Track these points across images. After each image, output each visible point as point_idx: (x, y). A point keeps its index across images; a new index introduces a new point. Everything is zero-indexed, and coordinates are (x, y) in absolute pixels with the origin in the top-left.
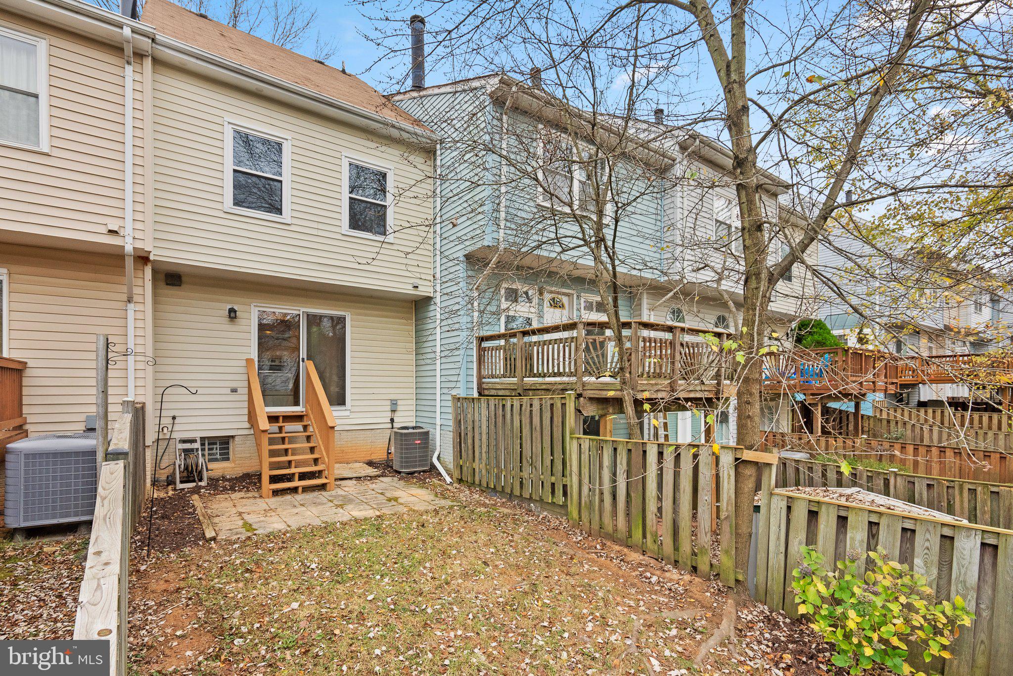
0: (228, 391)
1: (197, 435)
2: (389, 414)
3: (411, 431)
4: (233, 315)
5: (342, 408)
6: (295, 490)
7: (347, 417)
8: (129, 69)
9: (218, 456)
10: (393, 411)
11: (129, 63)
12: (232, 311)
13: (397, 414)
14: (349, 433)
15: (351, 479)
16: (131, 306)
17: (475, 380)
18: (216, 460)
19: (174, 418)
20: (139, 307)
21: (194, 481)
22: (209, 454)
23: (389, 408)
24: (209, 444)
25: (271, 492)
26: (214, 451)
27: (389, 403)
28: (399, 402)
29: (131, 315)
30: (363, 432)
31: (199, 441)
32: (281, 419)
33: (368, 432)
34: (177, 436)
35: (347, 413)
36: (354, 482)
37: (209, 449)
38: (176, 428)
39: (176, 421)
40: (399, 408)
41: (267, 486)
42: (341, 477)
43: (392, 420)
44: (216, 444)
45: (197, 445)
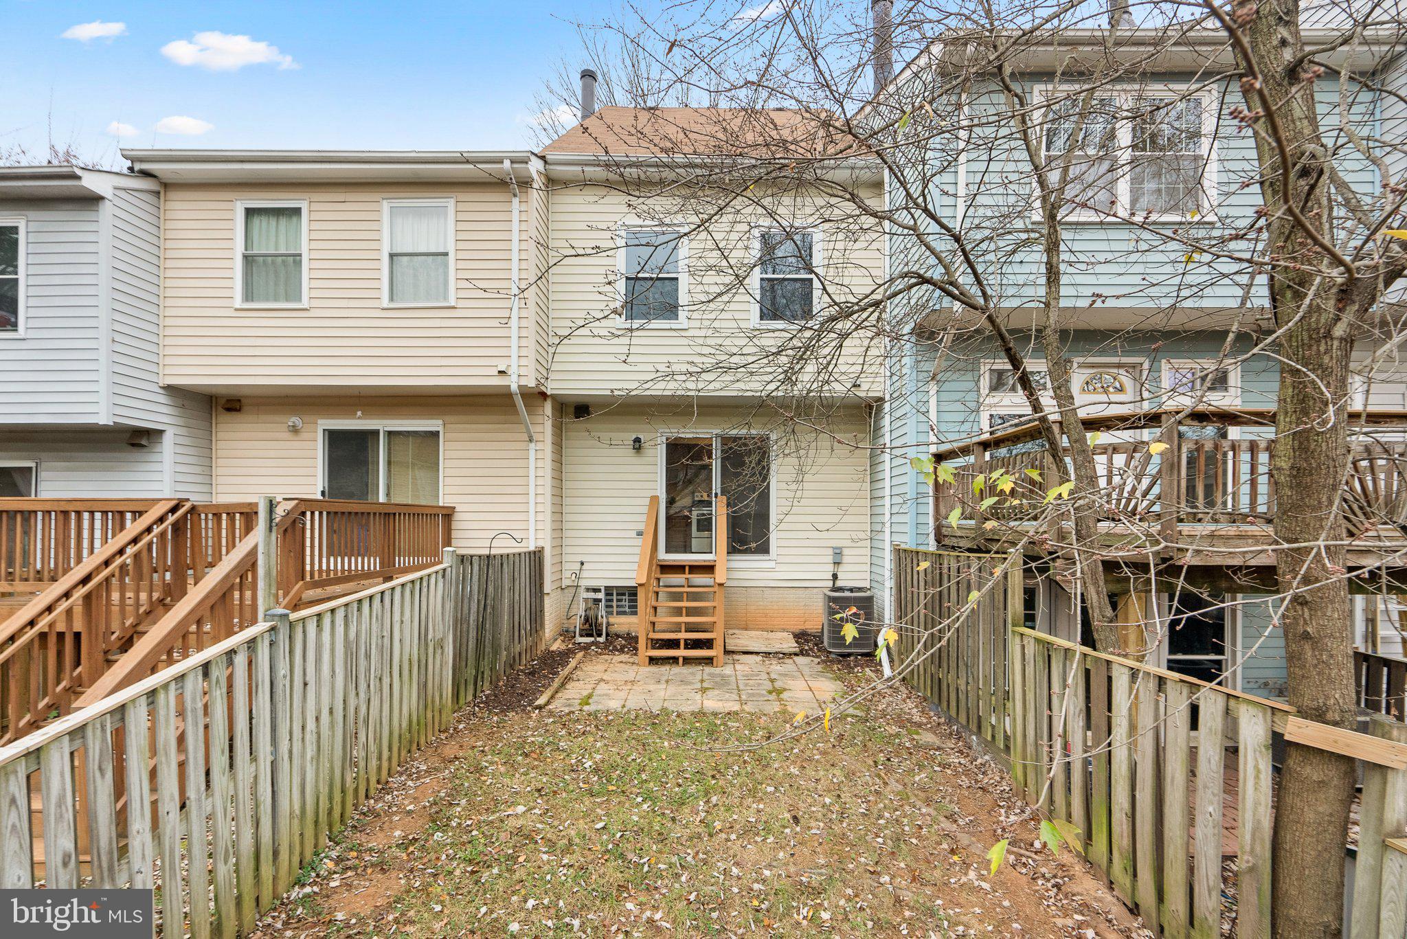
0: (634, 534)
1: (602, 584)
2: (831, 568)
3: (847, 594)
4: (637, 445)
5: (765, 557)
6: (675, 660)
7: (772, 570)
8: (516, 201)
9: (627, 609)
10: (837, 564)
11: (515, 195)
12: (637, 440)
13: (842, 568)
14: (776, 591)
15: (757, 653)
16: (532, 445)
17: (931, 521)
18: (624, 613)
19: (582, 564)
20: (540, 445)
21: (591, 635)
22: (618, 606)
23: (830, 559)
24: (618, 594)
25: (647, 659)
26: (623, 603)
27: (830, 552)
28: (845, 552)
29: (532, 454)
30: (793, 591)
31: (603, 590)
32: (687, 568)
33: (800, 592)
34: (584, 583)
35: (772, 564)
36: (759, 658)
37: (618, 600)
38: (584, 574)
39: (584, 567)
40: (845, 559)
41: (645, 652)
42: (745, 649)
43: (835, 577)
44: (624, 594)
45: (601, 595)
